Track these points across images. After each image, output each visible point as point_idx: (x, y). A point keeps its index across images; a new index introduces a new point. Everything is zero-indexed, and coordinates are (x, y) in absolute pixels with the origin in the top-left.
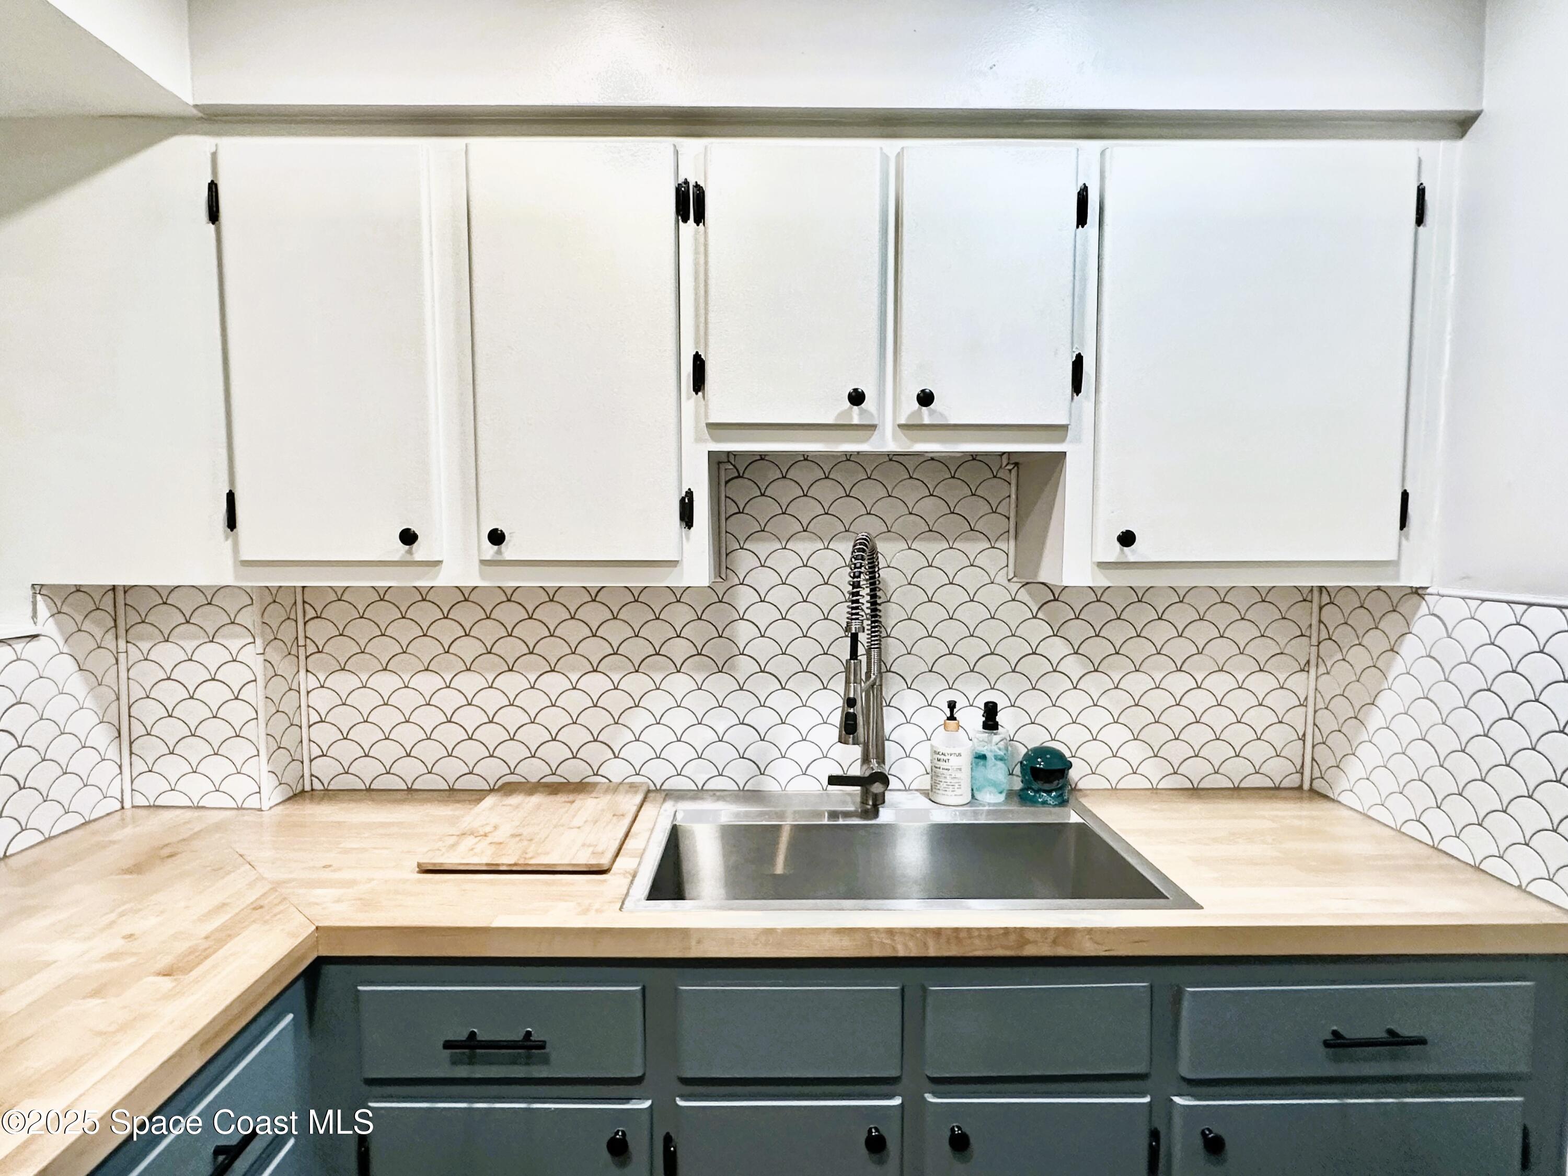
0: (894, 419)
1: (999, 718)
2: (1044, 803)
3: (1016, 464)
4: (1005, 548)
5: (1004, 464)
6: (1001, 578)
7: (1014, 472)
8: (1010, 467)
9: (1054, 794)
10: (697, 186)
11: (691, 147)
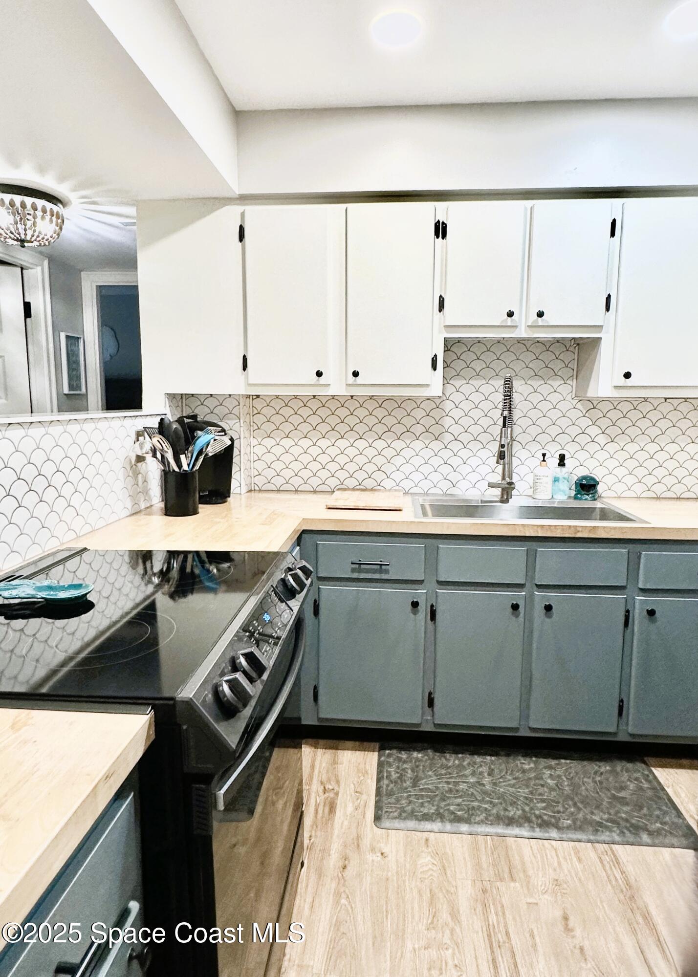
0: (526, 323)
1: (565, 462)
2: (586, 499)
3: (578, 344)
4: (571, 384)
5: (572, 344)
6: (569, 397)
7: (577, 348)
8: (575, 345)
9: (590, 496)
10: (443, 223)
11: (441, 206)
